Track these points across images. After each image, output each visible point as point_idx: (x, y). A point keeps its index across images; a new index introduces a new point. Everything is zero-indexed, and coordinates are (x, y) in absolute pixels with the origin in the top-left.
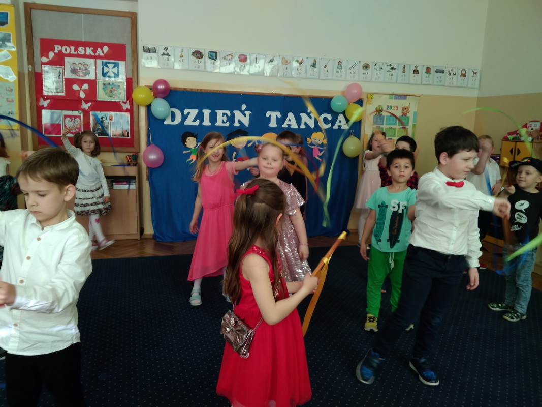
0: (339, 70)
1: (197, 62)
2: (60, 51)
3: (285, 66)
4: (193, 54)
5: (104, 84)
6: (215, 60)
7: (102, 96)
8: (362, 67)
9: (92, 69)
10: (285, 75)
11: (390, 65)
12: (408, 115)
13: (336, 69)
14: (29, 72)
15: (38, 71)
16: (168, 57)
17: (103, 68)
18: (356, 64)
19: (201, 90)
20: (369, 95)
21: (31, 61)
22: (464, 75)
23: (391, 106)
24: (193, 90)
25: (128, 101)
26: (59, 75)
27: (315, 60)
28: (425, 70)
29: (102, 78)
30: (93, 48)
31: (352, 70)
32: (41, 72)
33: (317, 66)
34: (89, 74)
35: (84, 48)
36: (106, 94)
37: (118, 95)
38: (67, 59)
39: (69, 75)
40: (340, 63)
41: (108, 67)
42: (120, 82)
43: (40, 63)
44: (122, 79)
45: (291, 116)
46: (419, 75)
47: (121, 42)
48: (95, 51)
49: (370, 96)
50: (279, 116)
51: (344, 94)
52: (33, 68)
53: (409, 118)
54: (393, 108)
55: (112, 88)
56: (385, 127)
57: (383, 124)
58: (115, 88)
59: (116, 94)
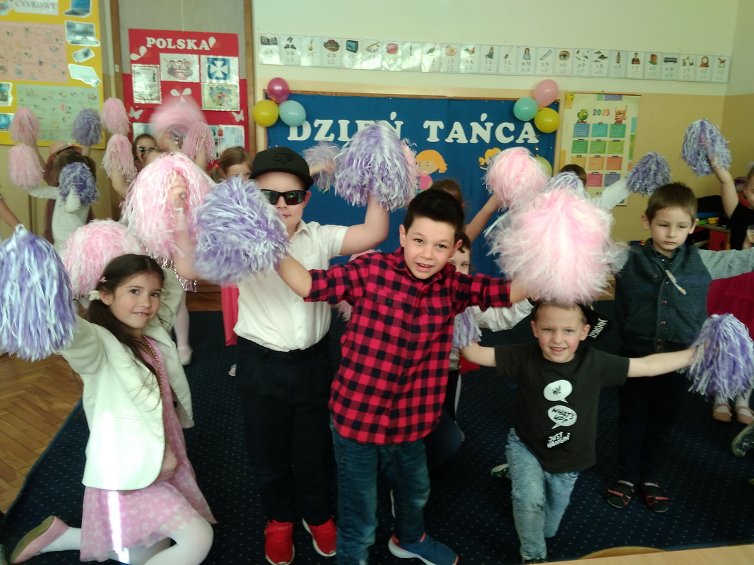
0: (525, 61)
1: (331, 55)
2: (154, 46)
3: (450, 57)
4: (326, 45)
5: (211, 88)
6: (355, 52)
7: (208, 104)
8: (558, 56)
9: (194, 68)
10: (450, 70)
11: (599, 52)
12: (624, 122)
13: (521, 60)
14: (116, 73)
15: (127, 71)
16: (293, 50)
17: (209, 67)
18: (550, 52)
19: (336, 93)
20: (568, 94)
21: (118, 59)
22: (706, 65)
23: (600, 110)
24: (326, 94)
25: (242, 111)
26: (154, 78)
27: (492, 49)
28: (649, 58)
29: (208, 80)
30: (195, 41)
31: (544, 61)
32: (129, 73)
33: (494, 56)
34: (191, 75)
36: (214, 101)
37: (230, 103)
38: (163, 56)
39: (165, 77)
40: (527, 52)
41: (215, 65)
42: (231, 86)
43: (129, 61)
44: (234, 80)
45: (457, 126)
46: (640, 66)
47: (232, 31)
48: (198, 44)
49: (569, 96)
50: (442, 127)
51: (533, 94)
52: (121, 68)
53: (625, 125)
54: (602, 112)
55: (221, 93)
56: (590, 139)
57: (587, 136)
58: (225, 93)
59: (226, 102)
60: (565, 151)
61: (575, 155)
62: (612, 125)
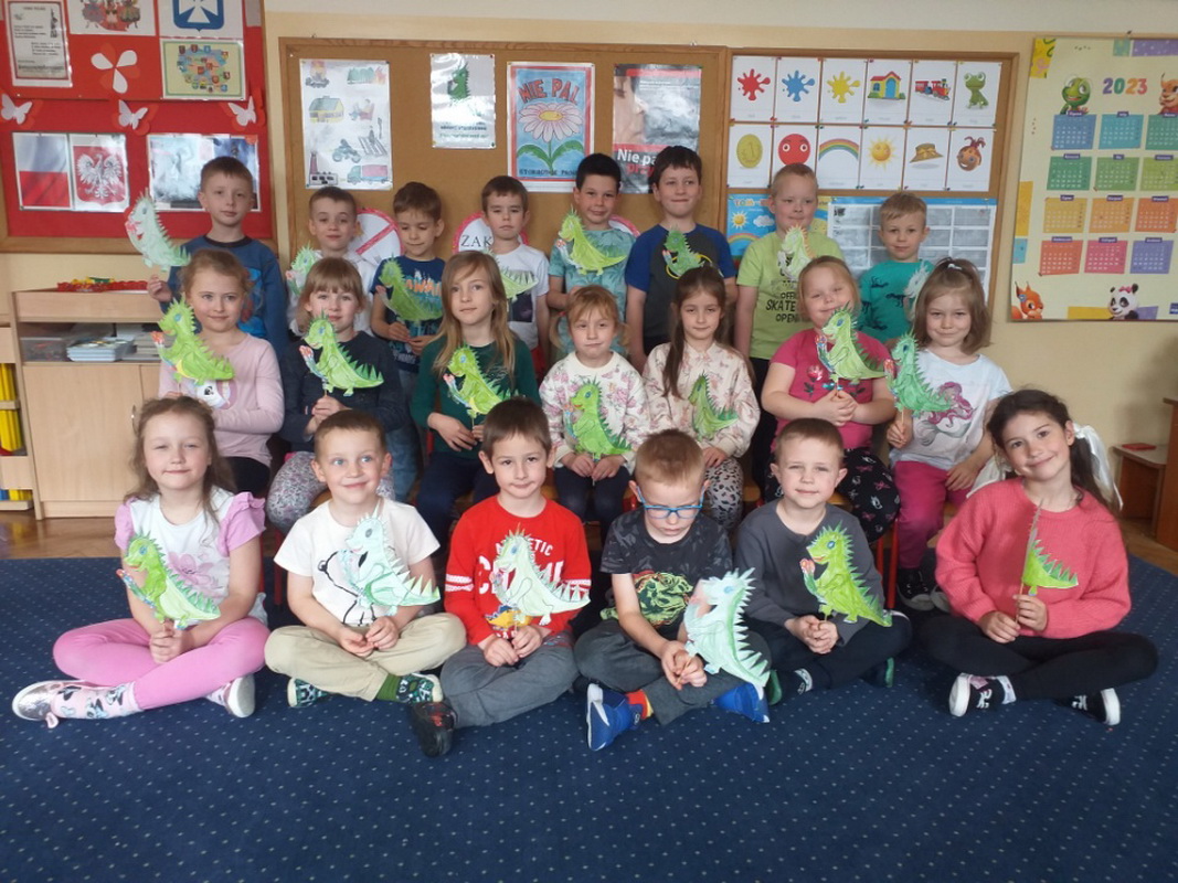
5: (182, 50)
7: (176, 85)
9: (146, 4)
20: (1041, 41)
23: (1121, 81)
25: (252, 98)
26: (53, 27)
29: (174, 31)
34: (136, 19)
36: (188, 79)
37: (223, 82)
39: (81, 26)
42: (227, 44)
44: (232, 31)
49: (1041, 46)
54: (1127, 86)
55: (204, 60)
56: (1095, 153)
57: (1089, 145)
58: (211, 60)
59: (215, 80)
60: (1029, 185)
61: (1057, 194)
62: (1151, 117)
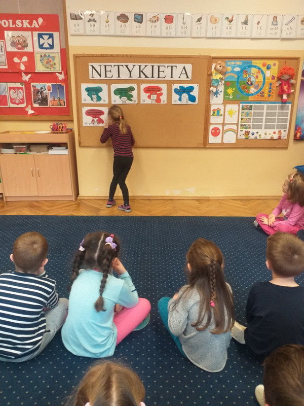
0: (273, 27)
1: (123, 26)
3: (214, 25)
4: (118, 18)
5: (41, 56)
6: (141, 22)
8: (300, 22)
10: (214, 35)
16: (94, 23)
17: (39, 40)
18: (293, 18)
25: (63, 72)
26: (1, 49)
27: (247, 17)
29: (39, 50)
31: (289, 26)
34: (27, 46)
35: (21, 21)
36: (43, 65)
37: (54, 66)
38: (6, 33)
40: (275, 19)
41: (43, 39)
42: (55, 54)
44: (57, 49)
47: (54, 12)
55: (48, 59)
58: (51, 59)
59: (51, 66)
